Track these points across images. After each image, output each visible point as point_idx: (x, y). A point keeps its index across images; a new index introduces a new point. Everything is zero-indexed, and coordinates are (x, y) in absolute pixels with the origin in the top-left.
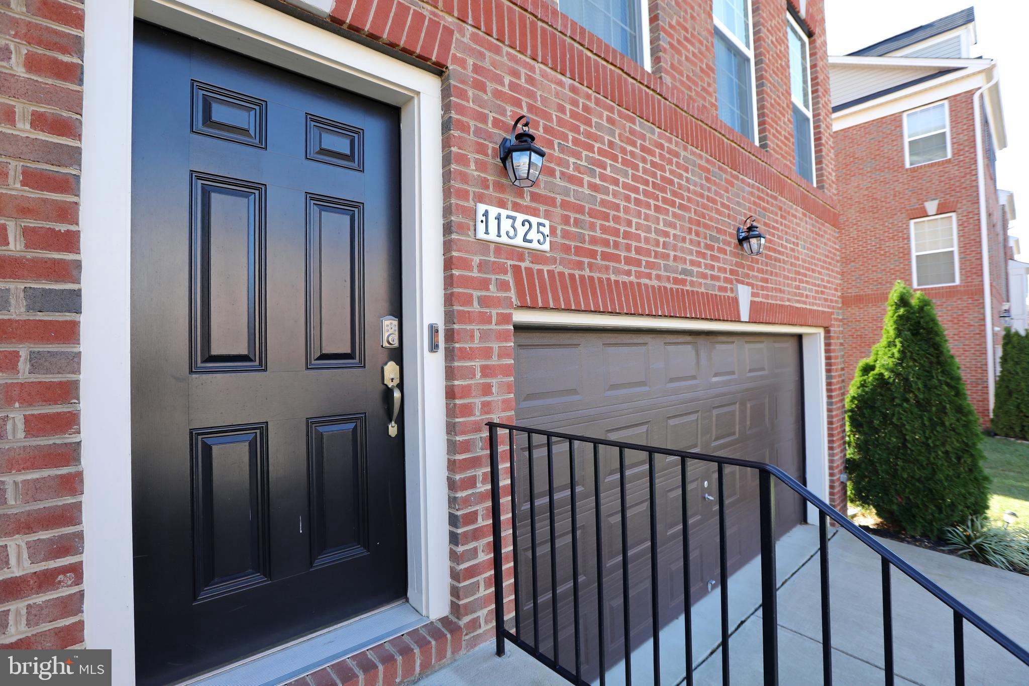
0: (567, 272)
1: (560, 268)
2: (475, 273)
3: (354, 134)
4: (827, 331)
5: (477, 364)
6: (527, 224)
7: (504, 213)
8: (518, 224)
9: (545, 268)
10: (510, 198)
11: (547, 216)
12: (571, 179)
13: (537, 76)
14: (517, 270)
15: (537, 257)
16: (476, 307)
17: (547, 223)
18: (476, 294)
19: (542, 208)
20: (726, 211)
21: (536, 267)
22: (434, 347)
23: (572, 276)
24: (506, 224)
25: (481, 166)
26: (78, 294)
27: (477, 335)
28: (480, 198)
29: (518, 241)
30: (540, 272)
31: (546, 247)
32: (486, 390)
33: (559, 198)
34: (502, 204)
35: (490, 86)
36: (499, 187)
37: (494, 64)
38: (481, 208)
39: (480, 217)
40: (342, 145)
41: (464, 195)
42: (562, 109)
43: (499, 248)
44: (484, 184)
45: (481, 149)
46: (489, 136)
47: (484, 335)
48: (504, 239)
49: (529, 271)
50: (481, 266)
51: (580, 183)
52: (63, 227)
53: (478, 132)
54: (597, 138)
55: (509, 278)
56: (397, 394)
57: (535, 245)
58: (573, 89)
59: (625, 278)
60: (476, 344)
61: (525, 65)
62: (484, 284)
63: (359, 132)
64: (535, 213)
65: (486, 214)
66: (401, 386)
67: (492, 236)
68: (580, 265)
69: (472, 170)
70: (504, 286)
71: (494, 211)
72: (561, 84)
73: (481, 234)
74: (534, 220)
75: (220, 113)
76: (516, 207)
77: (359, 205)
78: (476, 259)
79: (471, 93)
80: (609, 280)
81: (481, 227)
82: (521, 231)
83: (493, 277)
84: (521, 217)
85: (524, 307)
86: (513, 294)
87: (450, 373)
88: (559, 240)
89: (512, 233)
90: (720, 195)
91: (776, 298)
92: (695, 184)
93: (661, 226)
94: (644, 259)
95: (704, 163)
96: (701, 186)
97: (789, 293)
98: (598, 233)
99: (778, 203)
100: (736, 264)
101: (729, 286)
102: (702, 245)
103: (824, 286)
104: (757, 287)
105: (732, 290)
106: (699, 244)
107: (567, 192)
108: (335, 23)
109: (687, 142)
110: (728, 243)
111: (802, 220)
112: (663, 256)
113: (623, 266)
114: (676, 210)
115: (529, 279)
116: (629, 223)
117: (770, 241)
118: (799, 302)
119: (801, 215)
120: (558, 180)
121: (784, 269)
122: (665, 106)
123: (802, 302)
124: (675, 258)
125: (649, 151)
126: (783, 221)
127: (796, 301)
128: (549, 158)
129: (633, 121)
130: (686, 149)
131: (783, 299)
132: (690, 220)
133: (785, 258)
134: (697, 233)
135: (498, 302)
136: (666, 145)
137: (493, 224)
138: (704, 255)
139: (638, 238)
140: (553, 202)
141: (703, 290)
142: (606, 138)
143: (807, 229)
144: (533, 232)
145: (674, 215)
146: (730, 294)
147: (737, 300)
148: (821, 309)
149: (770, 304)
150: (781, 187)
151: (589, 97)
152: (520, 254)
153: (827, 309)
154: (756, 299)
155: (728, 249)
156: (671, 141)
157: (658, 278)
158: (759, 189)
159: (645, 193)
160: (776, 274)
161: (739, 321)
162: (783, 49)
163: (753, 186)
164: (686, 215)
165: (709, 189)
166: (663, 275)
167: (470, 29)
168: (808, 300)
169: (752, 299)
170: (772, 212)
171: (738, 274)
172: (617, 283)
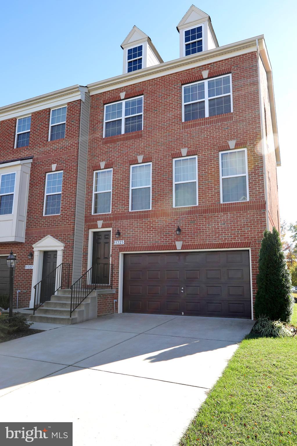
4: (251, 249)
5: (114, 258)
7: (117, 241)
9: (123, 247)
10: (119, 239)
11: (124, 240)
12: (129, 234)
13: (124, 222)
15: (122, 245)
16: (114, 252)
23: (127, 247)
24: (117, 242)
26: (88, 253)
27: (114, 255)
29: (119, 244)
31: (123, 244)
32: (115, 261)
34: (118, 240)
39: (114, 242)
40: (107, 237)
41: (113, 240)
42: (128, 225)
43: (117, 245)
44: (116, 238)
48: (117, 244)
52: (87, 249)
54: (134, 226)
55: (118, 248)
58: (130, 221)
59: (144, 245)
61: (122, 222)
62: (115, 249)
63: (109, 235)
67: (116, 244)
68: (130, 245)
69: (114, 237)
70: (117, 249)
71: (116, 241)
72: (128, 221)
73: (114, 244)
74: (121, 241)
75: (99, 237)
77: (108, 242)
78: (114, 247)
79: (115, 228)
80: (134, 247)
84: (119, 241)
85: (120, 251)
86: (118, 250)
87: (111, 260)
88: (126, 242)
90: (171, 224)
91: (200, 242)
92: (161, 224)
93: (149, 235)
94: (144, 242)
95: (164, 219)
96: (163, 224)
97: (210, 240)
98: (133, 240)
99: (204, 216)
100: (177, 237)
101: (173, 242)
102: (162, 236)
103: (245, 233)
104: (188, 241)
105: (175, 243)
106: (161, 236)
107: (128, 236)
108: (102, 228)
109: (158, 217)
110: (173, 233)
111: (223, 216)
112: (149, 240)
113: (139, 244)
114: (154, 231)
115: (121, 248)
116: (140, 237)
117: (197, 228)
118: (219, 241)
119: (222, 215)
120: (126, 235)
121: (207, 234)
122: (151, 214)
123: (221, 241)
124: (152, 240)
125: (146, 223)
126: (207, 220)
127: (215, 241)
128: (125, 232)
129: (143, 220)
130: (158, 219)
131: (205, 242)
132: (158, 232)
133: (207, 230)
134: (160, 234)
135: (116, 251)
136: (151, 220)
137: (116, 242)
138: (163, 238)
139: (143, 239)
140: (125, 238)
141: (162, 244)
142: (136, 225)
143: (227, 218)
144: (122, 242)
145: (153, 232)
146: (173, 244)
147: (175, 245)
148: (240, 241)
149: (194, 244)
150: (205, 211)
151: (133, 221)
152: (120, 245)
153: (246, 241)
154: (186, 244)
155: (173, 235)
156: (153, 219)
157: (147, 244)
158: (190, 216)
159: (144, 231)
160: (201, 236)
161: (176, 249)
162: (213, 170)
163: (187, 217)
164: (157, 231)
165: (166, 224)
166: (149, 243)
167: (115, 221)
168: (226, 240)
169: (184, 244)
170: (199, 220)
171: (177, 239)
172: (136, 247)
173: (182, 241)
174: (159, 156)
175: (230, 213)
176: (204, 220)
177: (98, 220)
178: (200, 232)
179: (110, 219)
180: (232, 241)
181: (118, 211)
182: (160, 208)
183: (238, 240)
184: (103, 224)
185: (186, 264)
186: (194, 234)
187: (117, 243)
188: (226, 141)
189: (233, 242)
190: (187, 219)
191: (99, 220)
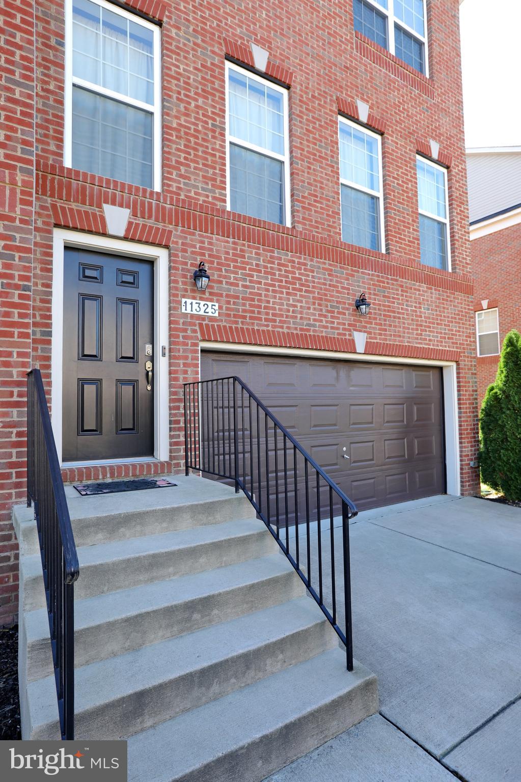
0: (228, 325)
1: (225, 324)
2: (181, 326)
3: (134, 274)
4: (458, 364)
5: (181, 362)
6: (206, 306)
7: (194, 301)
8: (201, 306)
9: (216, 324)
10: (198, 295)
11: (218, 301)
12: (232, 284)
13: (214, 241)
14: (201, 325)
15: (212, 319)
16: (181, 339)
17: (217, 305)
18: (181, 334)
19: (215, 298)
20: (346, 291)
21: (210, 323)
22: (164, 355)
23: (231, 328)
24: (195, 306)
25: (184, 283)
26: (51, 332)
27: (181, 350)
28: (184, 296)
29: (202, 313)
30: (213, 326)
31: (216, 314)
32: (186, 372)
33: (224, 293)
34: (194, 298)
35: (189, 250)
36: (193, 291)
37: (191, 240)
38: (184, 300)
39: (183, 304)
40: (130, 279)
41: (176, 295)
42: (228, 253)
43: (192, 316)
44: (186, 290)
45: (185, 276)
46: (189, 271)
47: (184, 351)
48: (194, 312)
49: (207, 325)
50: (184, 323)
51: (237, 285)
52: (48, 313)
53: (183, 269)
54: (247, 263)
55: (197, 328)
56: (150, 374)
57: (210, 314)
58: (234, 243)
60: (181, 354)
61: (207, 237)
62: (185, 330)
63: (137, 273)
64: (211, 300)
65: (186, 302)
66: (153, 371)
67: (189, 311)
68: (237, 322)
69: (180, 285)
70: (195, 331)
71: (189, 301)
72: (228, 242)
73: (183, 311)
74: (210, 304)
75: (88, 273)
76: (201, 299)
77: (137, 301)
78: (182, 321)
79: (180, 254)
80: (253, 329)
81: (183, 308)
82: (203, 309)
83: (189, 328)
84: (202, 303)
85: (204, 340)
86: (199, 335)
87: (170, 365)
88: (224, 311)
89: (198, 309)
90: (341, 283)
91: (395, 340)
92: (319, 278)
93: (291, 302)
94: (278, 319)
95: (327, 266)
96: (325, 279)
97: (409, 338)
98: (248, 307)
99: (399, 283)
100: (354, 320)
101: (347, 333)
102: (324, 311)
103: (452, 334)
104: (375, 334)
105: (350, 335)
106: (321, 310)
107: (229, 290)
108: (125, 238)
109: (313, 257)
110: (348, 309)
111: (426, 292)
112: (292, 317)
113: (263, 322)
114: (303, 293)
115: (207, 328)
116: (268, 302)
117: (389, 306)
118: (421, 343)
119: (425, 289)
120: (224, 285)
121: (404, 323)
122: (296, 241)
123: (425, 344)
124: (301, 318)
125: (284, 265)
126: (405, 294)
127: (416, 343)
128: (220, 276)
129: (273, 252)
130: (312, 260)
131: (401, 341)
132: (314, 298)
133: (405, 316)
134: (320, 305)
135: (191, 338)
136: (296, 260)
137: (189, 307)
138: (325, 316)
139: (274, 309)
140: (221, 295)
141: (324, 334)
142: (254, 262)
143: (432, 297)
144: (209, 309)
145: (301, 296)
146: (347, 337)
147: (353, 341)
148: (447, 349)
149: (387, 344)
150: (402, 273)
151: (244, 245)
152: (203, 318)
153: (455, 350)
154: (372, 341)
155: (347, 312)
156: (300, 258)
157: (288, 328)
158: (378, 276)
159: (280, 286)
160: (395, 326)
161: (355, 352)
162: (410, 186)
163: (373, 275)
164: (311, 295)
165: (331, 280)
166: (292, 327)
167: (180, 228)
168: (431, 343)
169: (368, 340)
170: (392, 289)
171: (356, 326)
172: (258, 330)
173: (365, 332)
174: (308, 84)
175: (435, 290)
176: (400, 292)
177: (106, 202)
178: (394, 317)
179: (162, 215)
180: (438, 346)
181: (192, 194)
182: (317, 232)
183: (446, 347)
184: (130, 224)
185: (351, 388)
186: (385, 320)
187: (192, 306)
188: (426, 138)
189: (441, 348)
190: (372, 279)
191: (114, 203)
